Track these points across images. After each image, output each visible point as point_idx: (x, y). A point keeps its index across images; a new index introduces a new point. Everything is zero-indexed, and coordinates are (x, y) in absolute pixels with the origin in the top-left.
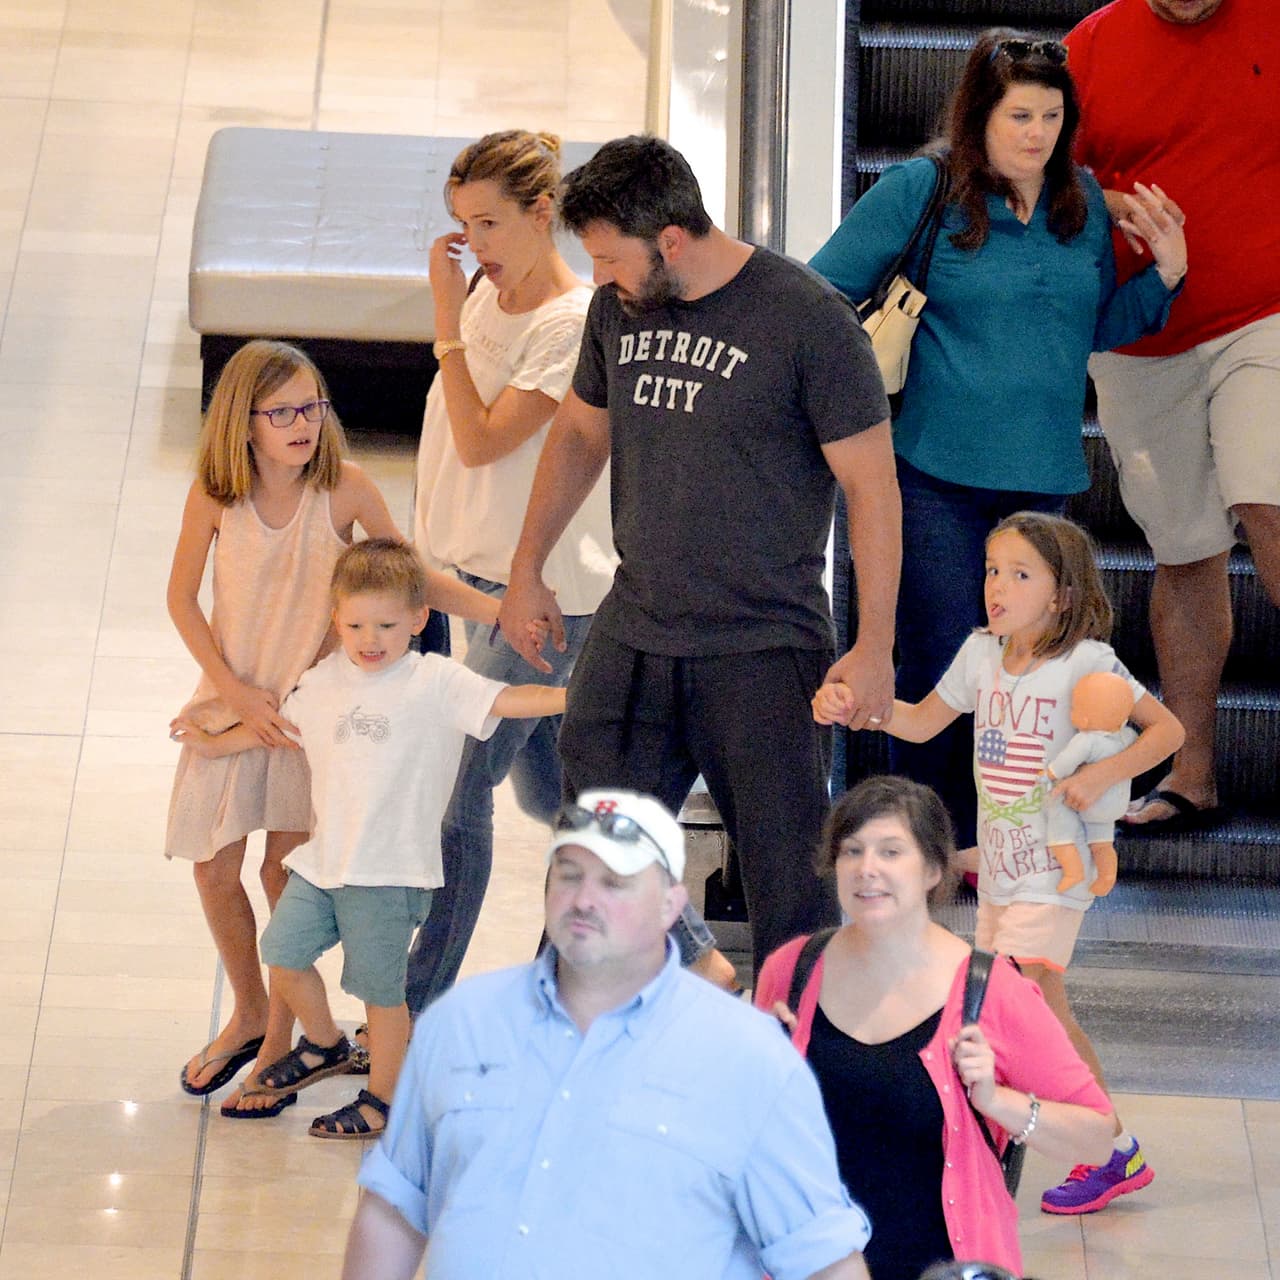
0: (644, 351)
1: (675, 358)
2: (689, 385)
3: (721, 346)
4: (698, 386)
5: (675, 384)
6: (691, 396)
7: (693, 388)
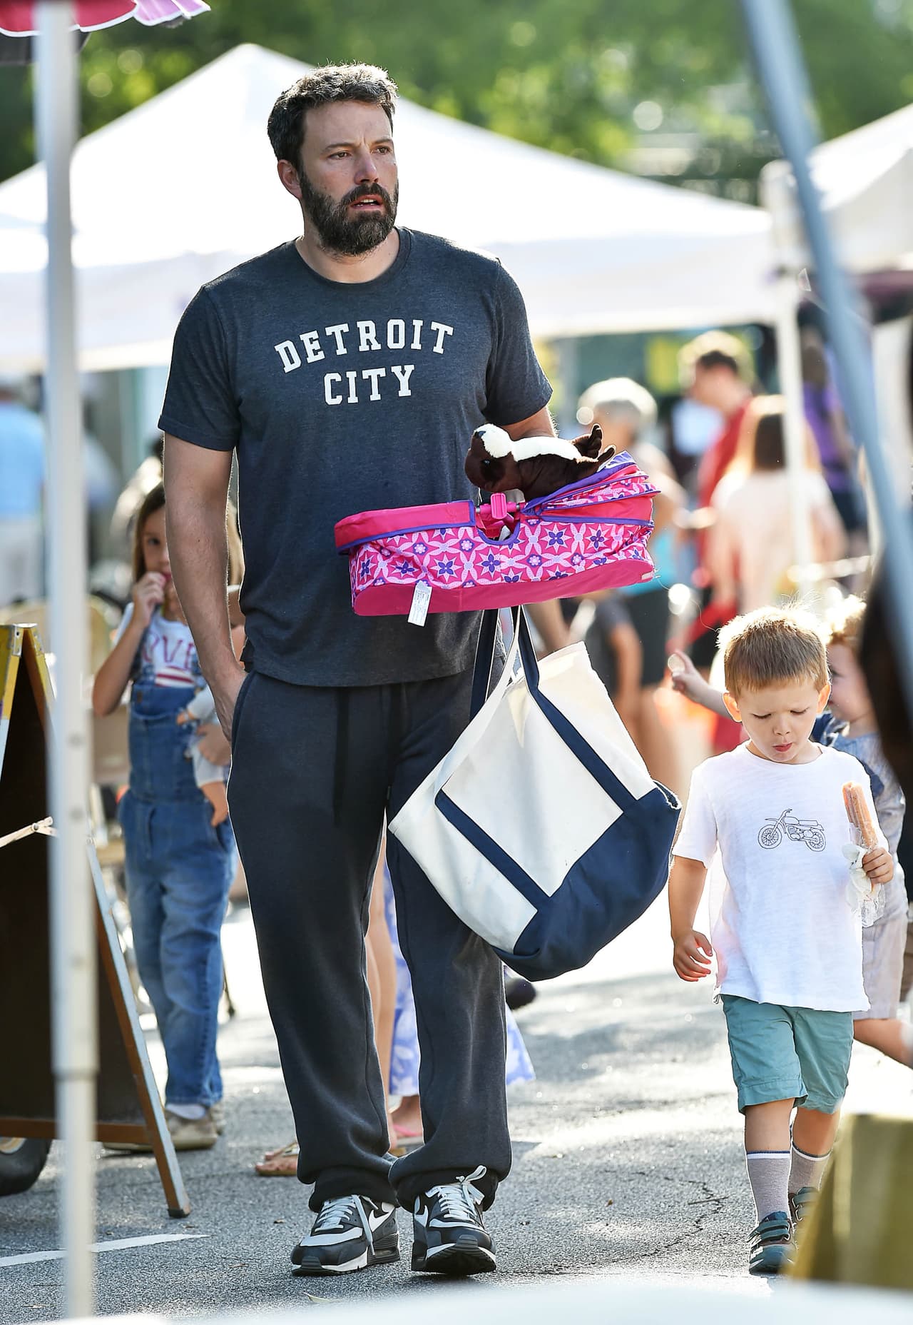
0: (315, 352)
1: (364, 347)
2: (396, 370)
3: (418, 324)
4: (409, 369)
5: (374, 374)
6: (404, 381)
7: (403, 372)
